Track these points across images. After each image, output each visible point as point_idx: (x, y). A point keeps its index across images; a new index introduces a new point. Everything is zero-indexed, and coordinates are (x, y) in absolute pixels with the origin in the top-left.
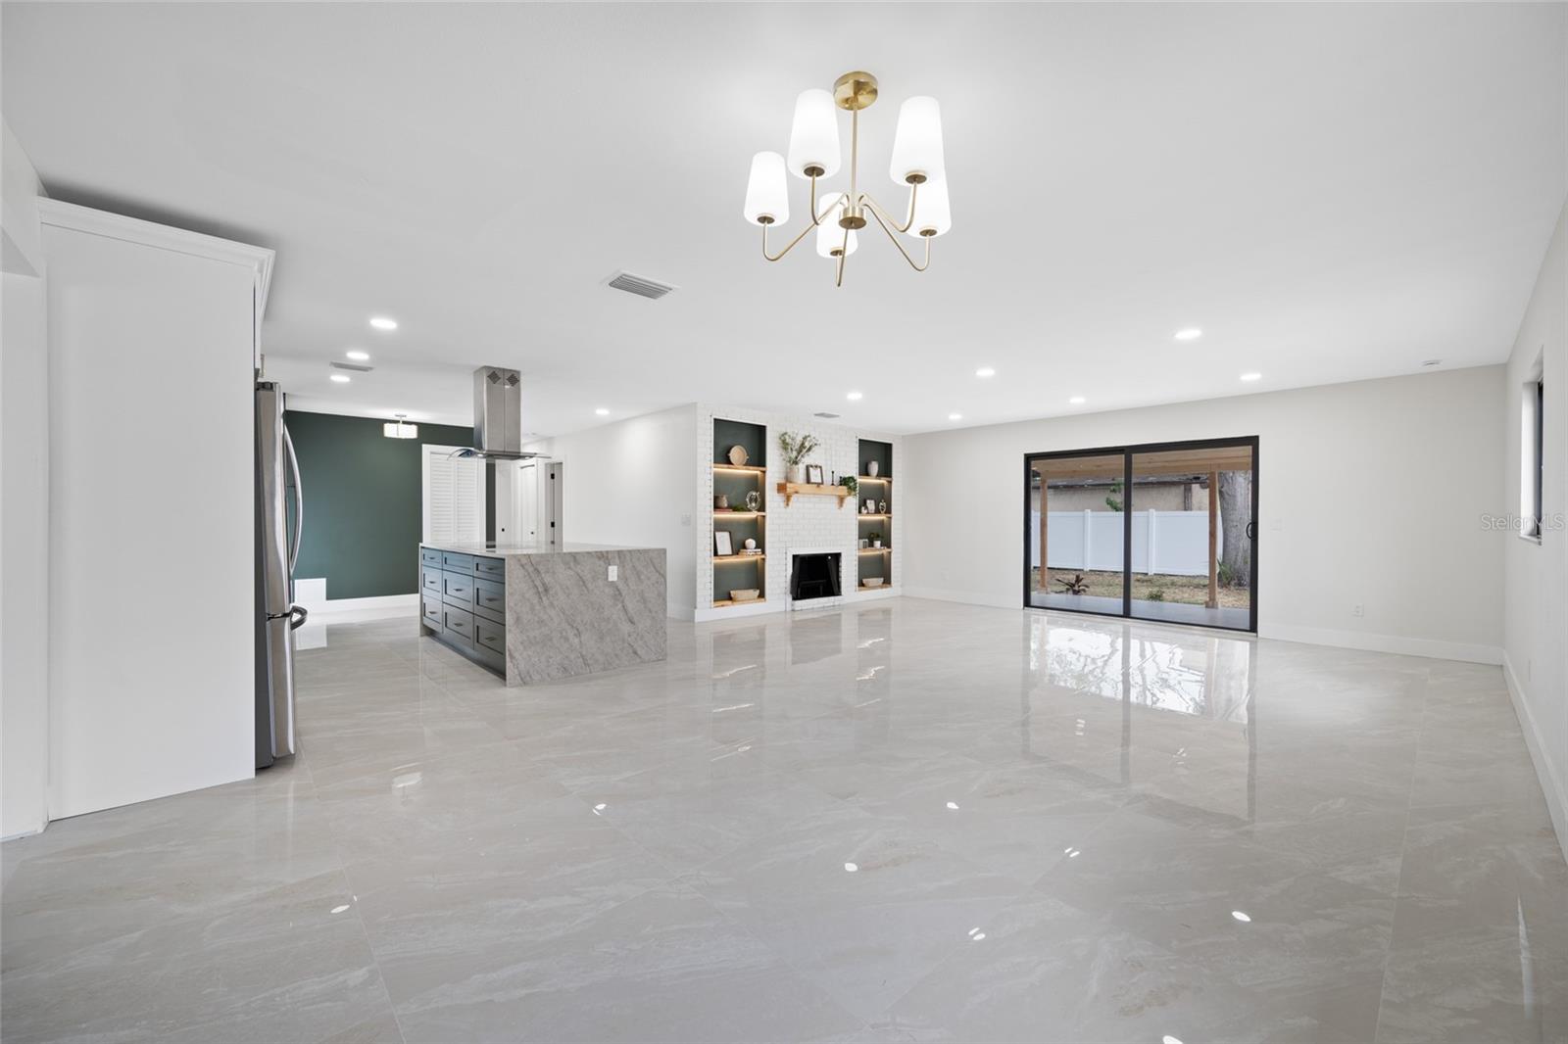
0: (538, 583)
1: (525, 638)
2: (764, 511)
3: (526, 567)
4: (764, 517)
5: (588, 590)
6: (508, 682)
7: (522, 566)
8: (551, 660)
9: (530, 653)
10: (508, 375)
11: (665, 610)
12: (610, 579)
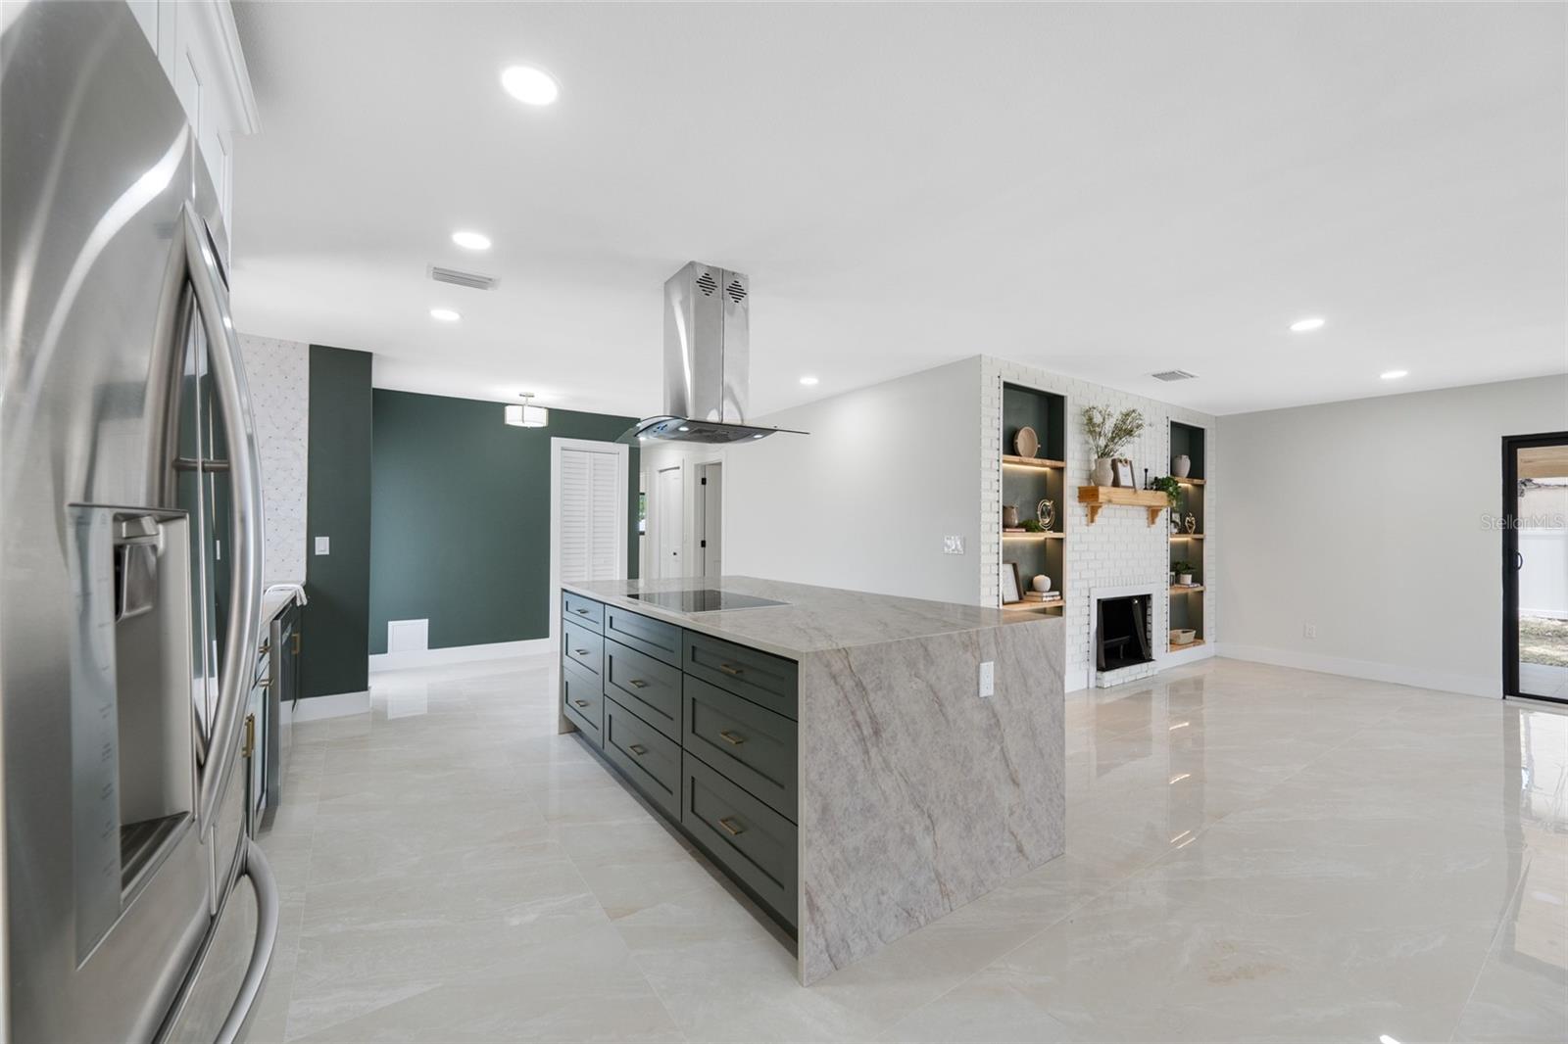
0: (862, 716)
1: (838, 855)
2: (1061, 530)
3: (842, 680)
4: (1061, 540)
5: (948, 721)
6: (804, 970)
7: (834, 677)
8: (884, 899)
9: (846, 891)
10: (728, 283)
11: (1062, 748)
12: (984, 693)
